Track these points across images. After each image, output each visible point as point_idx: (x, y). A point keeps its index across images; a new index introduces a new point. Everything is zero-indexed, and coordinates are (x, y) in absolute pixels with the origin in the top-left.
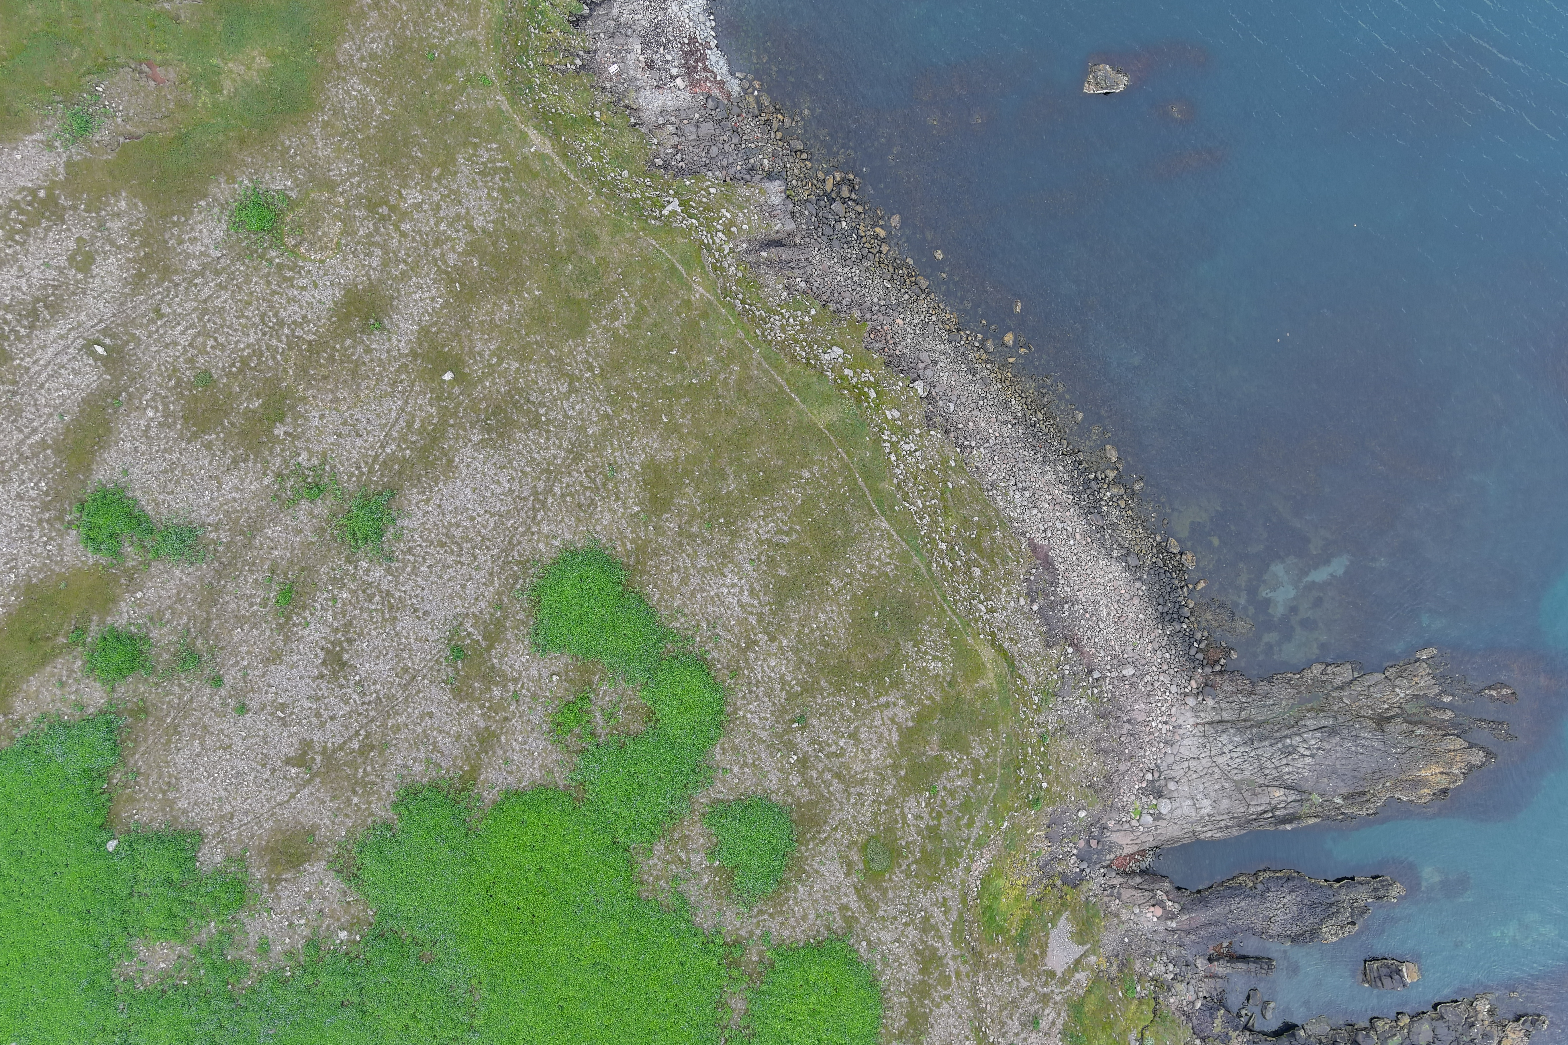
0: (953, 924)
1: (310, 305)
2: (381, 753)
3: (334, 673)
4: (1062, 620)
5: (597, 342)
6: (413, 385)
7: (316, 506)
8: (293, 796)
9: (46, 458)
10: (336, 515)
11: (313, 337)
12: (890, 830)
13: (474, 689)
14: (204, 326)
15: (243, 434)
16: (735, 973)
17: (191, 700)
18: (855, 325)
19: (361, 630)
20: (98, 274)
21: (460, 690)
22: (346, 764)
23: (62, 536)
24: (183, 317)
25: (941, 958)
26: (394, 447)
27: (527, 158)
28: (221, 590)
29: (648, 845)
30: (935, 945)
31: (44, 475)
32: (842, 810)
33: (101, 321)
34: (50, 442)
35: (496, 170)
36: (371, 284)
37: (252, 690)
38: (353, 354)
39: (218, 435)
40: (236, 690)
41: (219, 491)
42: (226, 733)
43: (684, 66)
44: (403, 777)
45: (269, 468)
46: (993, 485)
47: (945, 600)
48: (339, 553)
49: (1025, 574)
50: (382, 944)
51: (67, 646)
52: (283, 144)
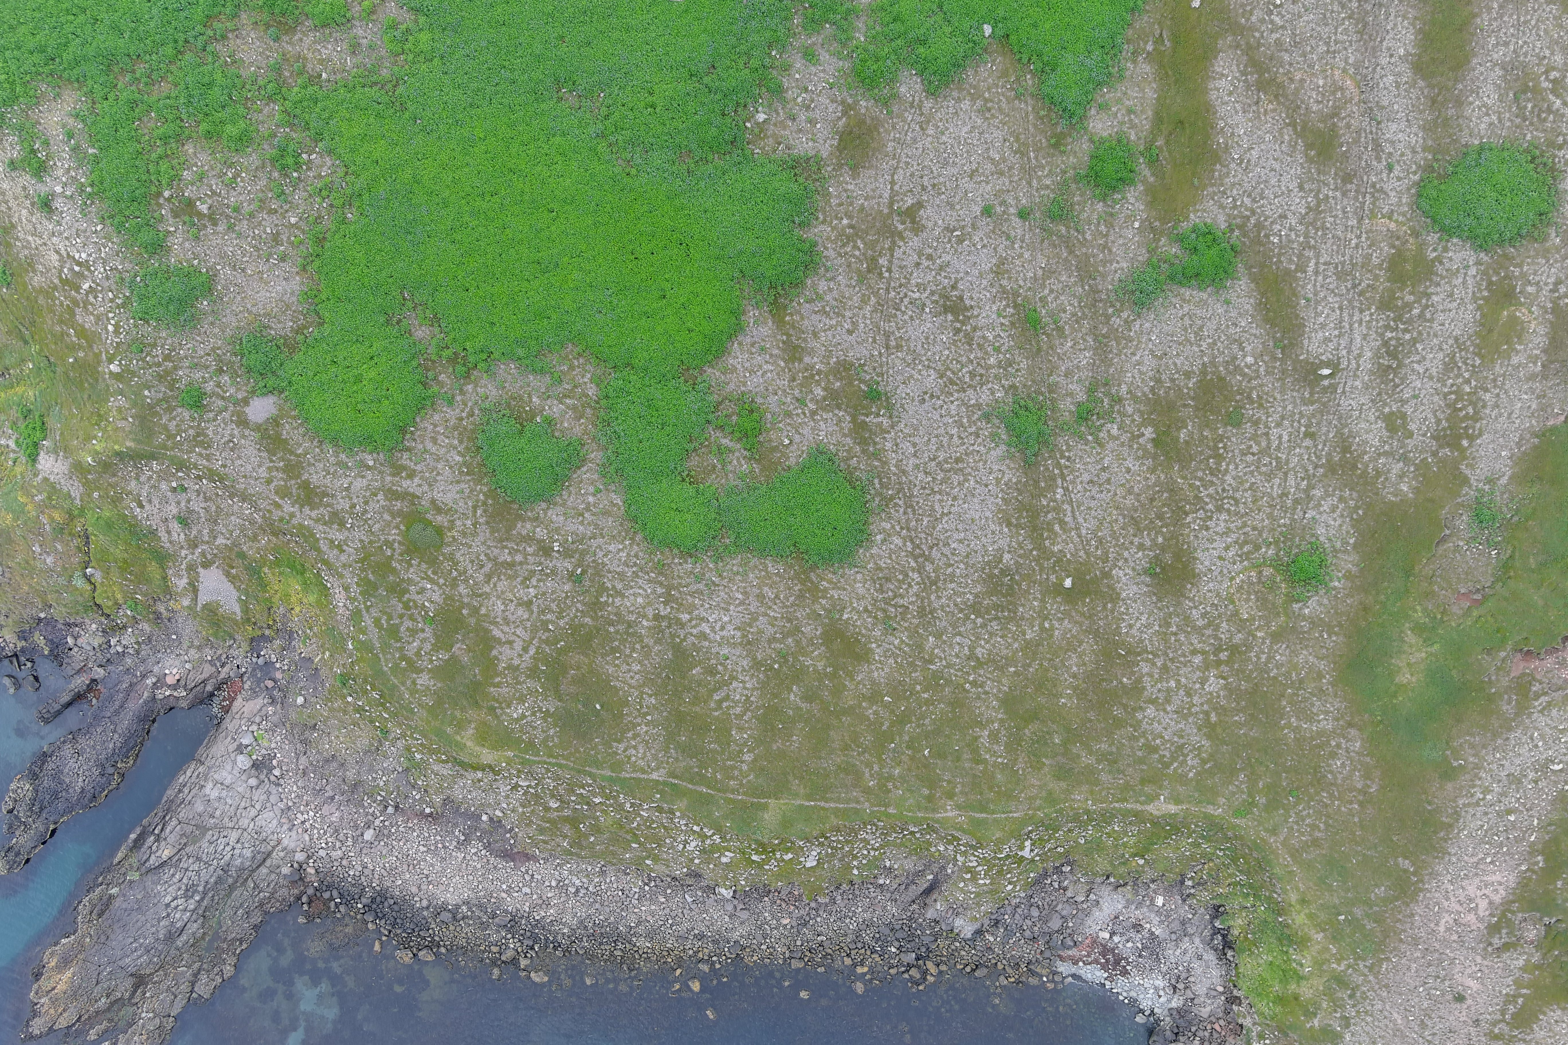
0: (318, 539)
1: (1212, 541)
2: (859, 272)
3: (947, 298)
4: (456, 825)
5: (988, 707)
6: (1086, 553)
7: (1072, 403)
8: (893, 183)
9: (1290, 261)
10: (1053, 411)
11: (1189, 519)
12: (433, 562)
13: (838, 380)
14: (1270, 457)
15: (1171, 407)
16: (446, 353)
17: (1029, 184)
18: (815, 892)
19: (957, 346)
20: (1376, 422)
21: (845, 369)
22: (878, 241)
23: (1229, 215)
24: (1291, 449)
25: (302, 506)
26: (1058, 496)
27: (1161, 787)
28: (1082, 280)
29: (602, 386)
30: (316, 512)
31: (1281, 248)
32: (484, 543)
33: (1344, 392)
34: (1299, 274)
35: (1174, 759)
36: (1183, 595)
37: (994, 232)
38: (1148, 534)
39: (1188, 388)
40: (1006, 220)
41: (1151, 350)
42: (983, 184)
43: (1113, 949)
44: (827, 270)
45: (1131, 399)
46: (603, 873)
47: (557, 765)
48: (1025, 386)
49: (516, 834)
50: (726, 137)
51: (1153, 141)
52: (1336, 634)
